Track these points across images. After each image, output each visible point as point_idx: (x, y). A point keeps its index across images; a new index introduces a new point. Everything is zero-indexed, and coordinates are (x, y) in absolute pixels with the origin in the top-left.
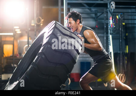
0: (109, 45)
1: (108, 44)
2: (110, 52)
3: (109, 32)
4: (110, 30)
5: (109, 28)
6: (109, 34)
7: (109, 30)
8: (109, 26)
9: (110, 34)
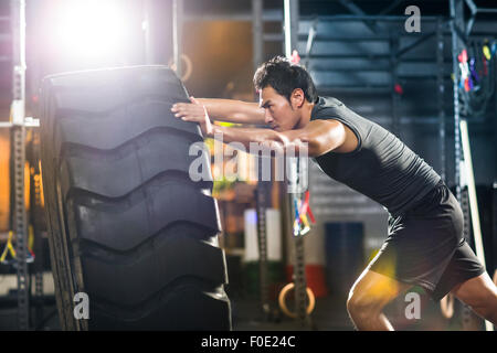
0: (457, 160)
1: (455, 157)
2: (462, 185)
3: (457, 110)
4: (461, 101)
5: (456, 96)
6: (457, 117)
7: (456, 103)
8: (456, 88)
9: (462, 116)
